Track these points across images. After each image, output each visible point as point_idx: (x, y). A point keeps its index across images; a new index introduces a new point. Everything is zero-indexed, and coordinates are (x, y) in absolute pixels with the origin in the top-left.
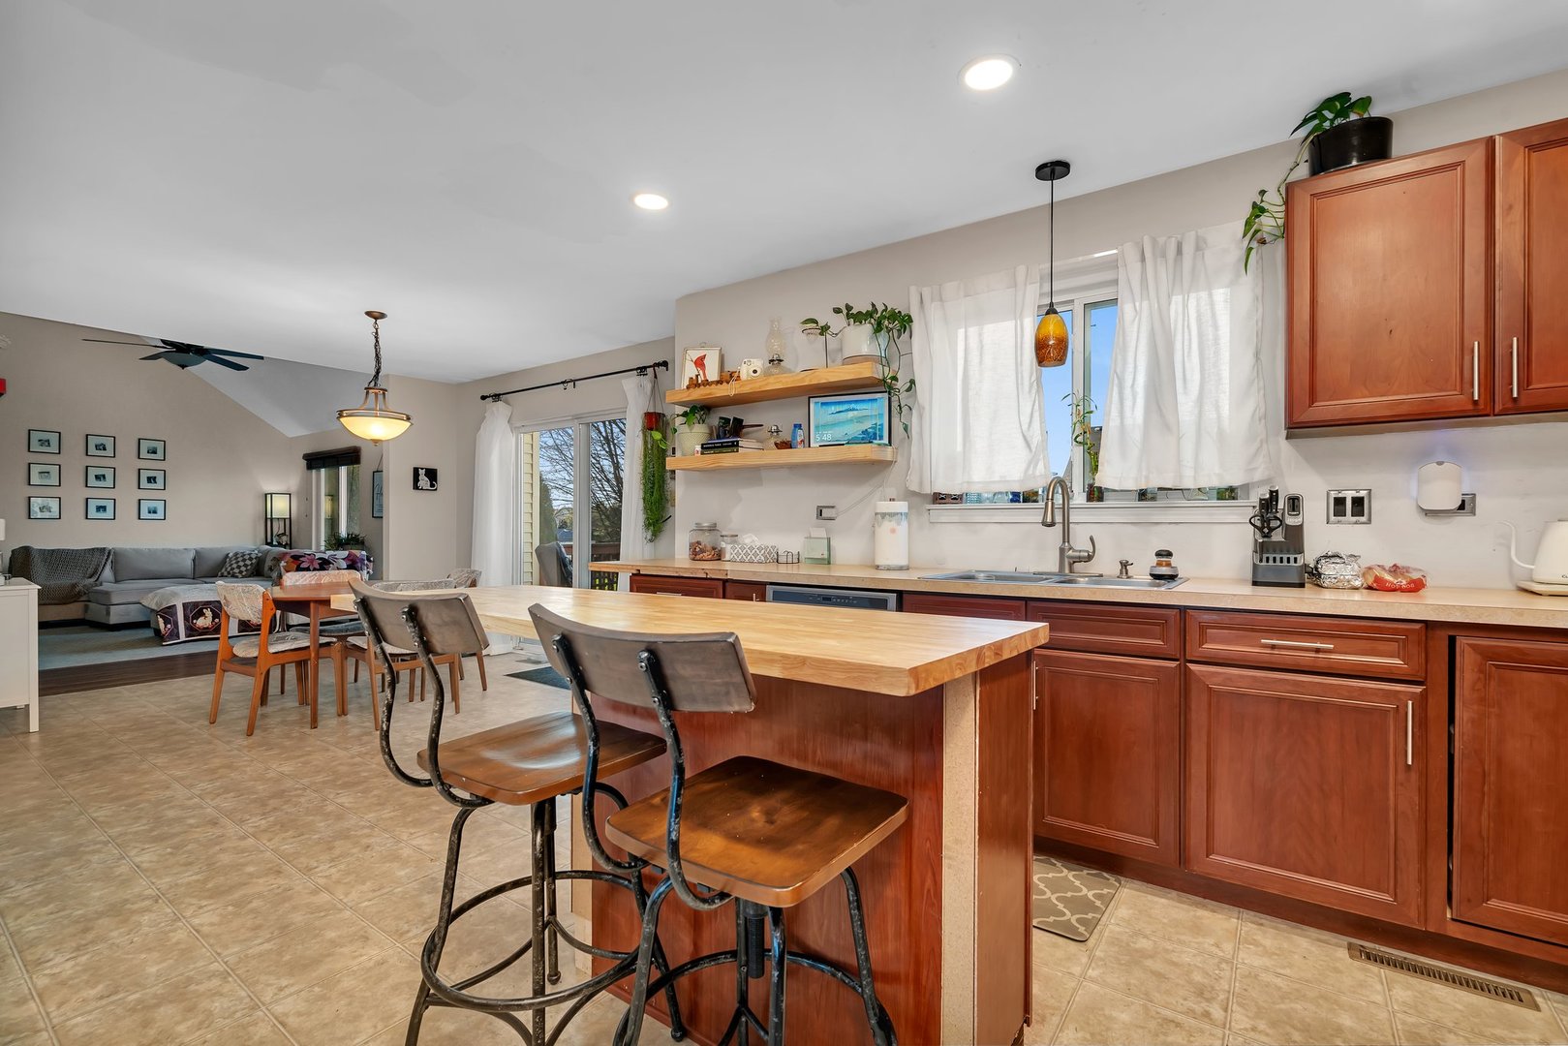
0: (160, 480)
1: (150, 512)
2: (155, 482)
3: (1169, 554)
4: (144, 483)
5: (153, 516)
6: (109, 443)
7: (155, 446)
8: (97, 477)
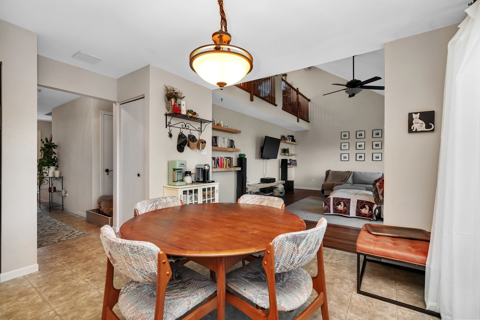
0: (380, 145)
1: (376, 158)
2: (378, 146)
4: (374, 147)
5: (377, 159)
6: (363, 133)
7: (378, 132)
8: (359, 146)
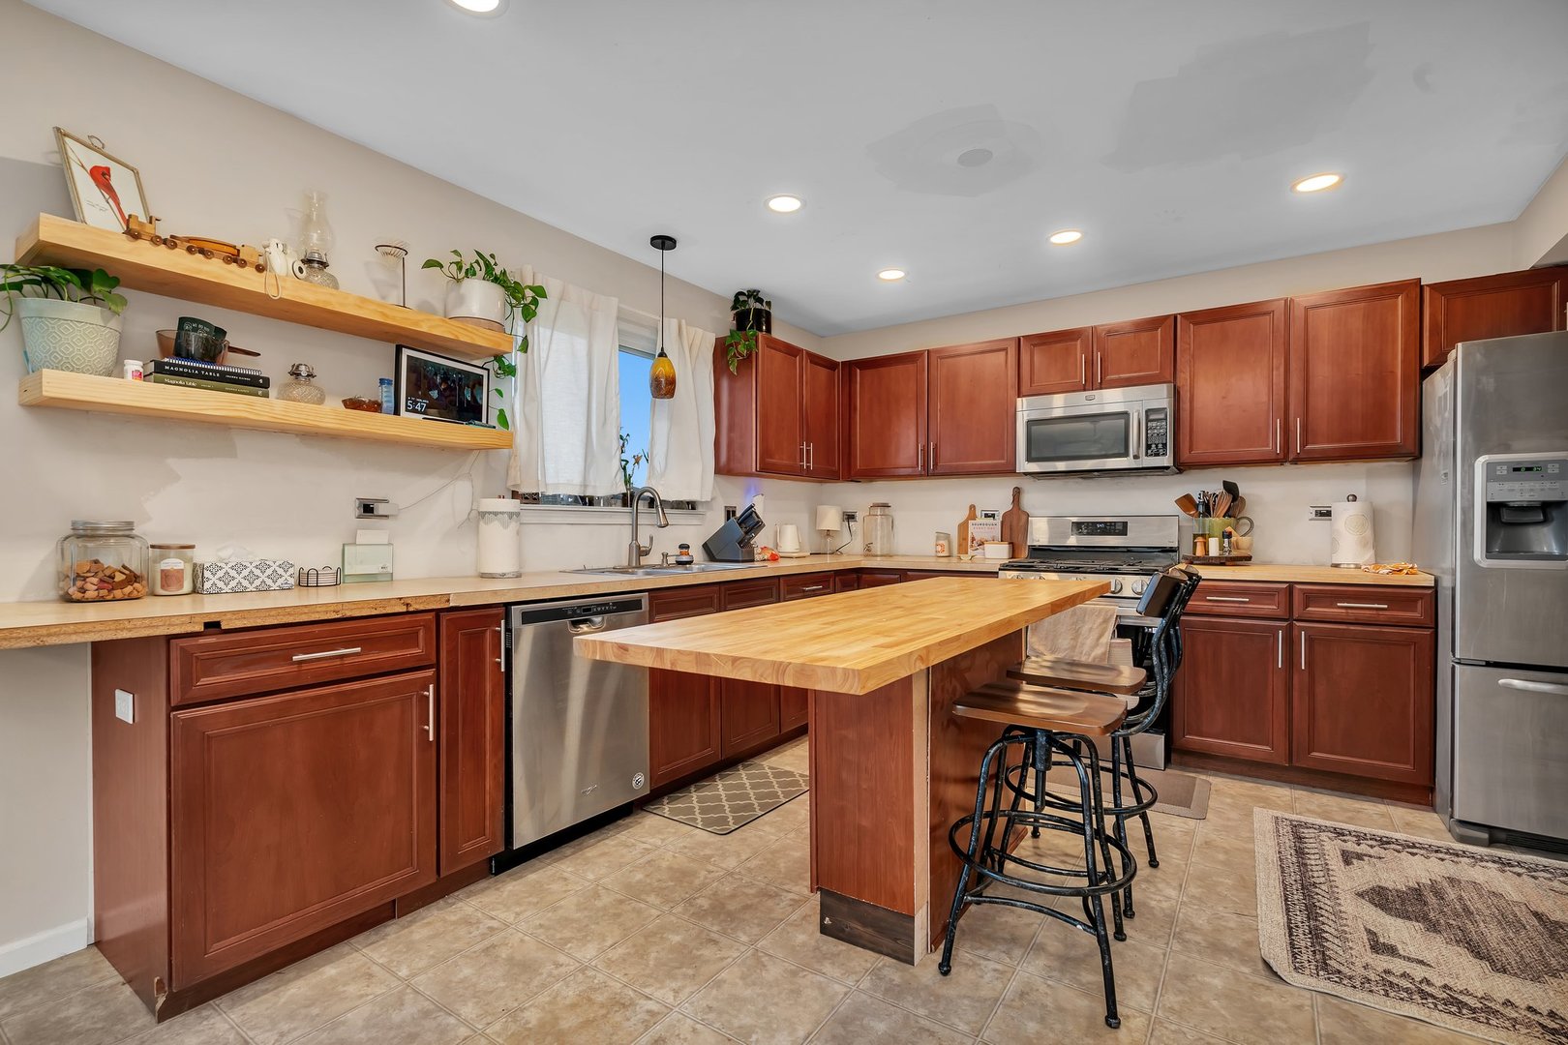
3: (688, 547)
